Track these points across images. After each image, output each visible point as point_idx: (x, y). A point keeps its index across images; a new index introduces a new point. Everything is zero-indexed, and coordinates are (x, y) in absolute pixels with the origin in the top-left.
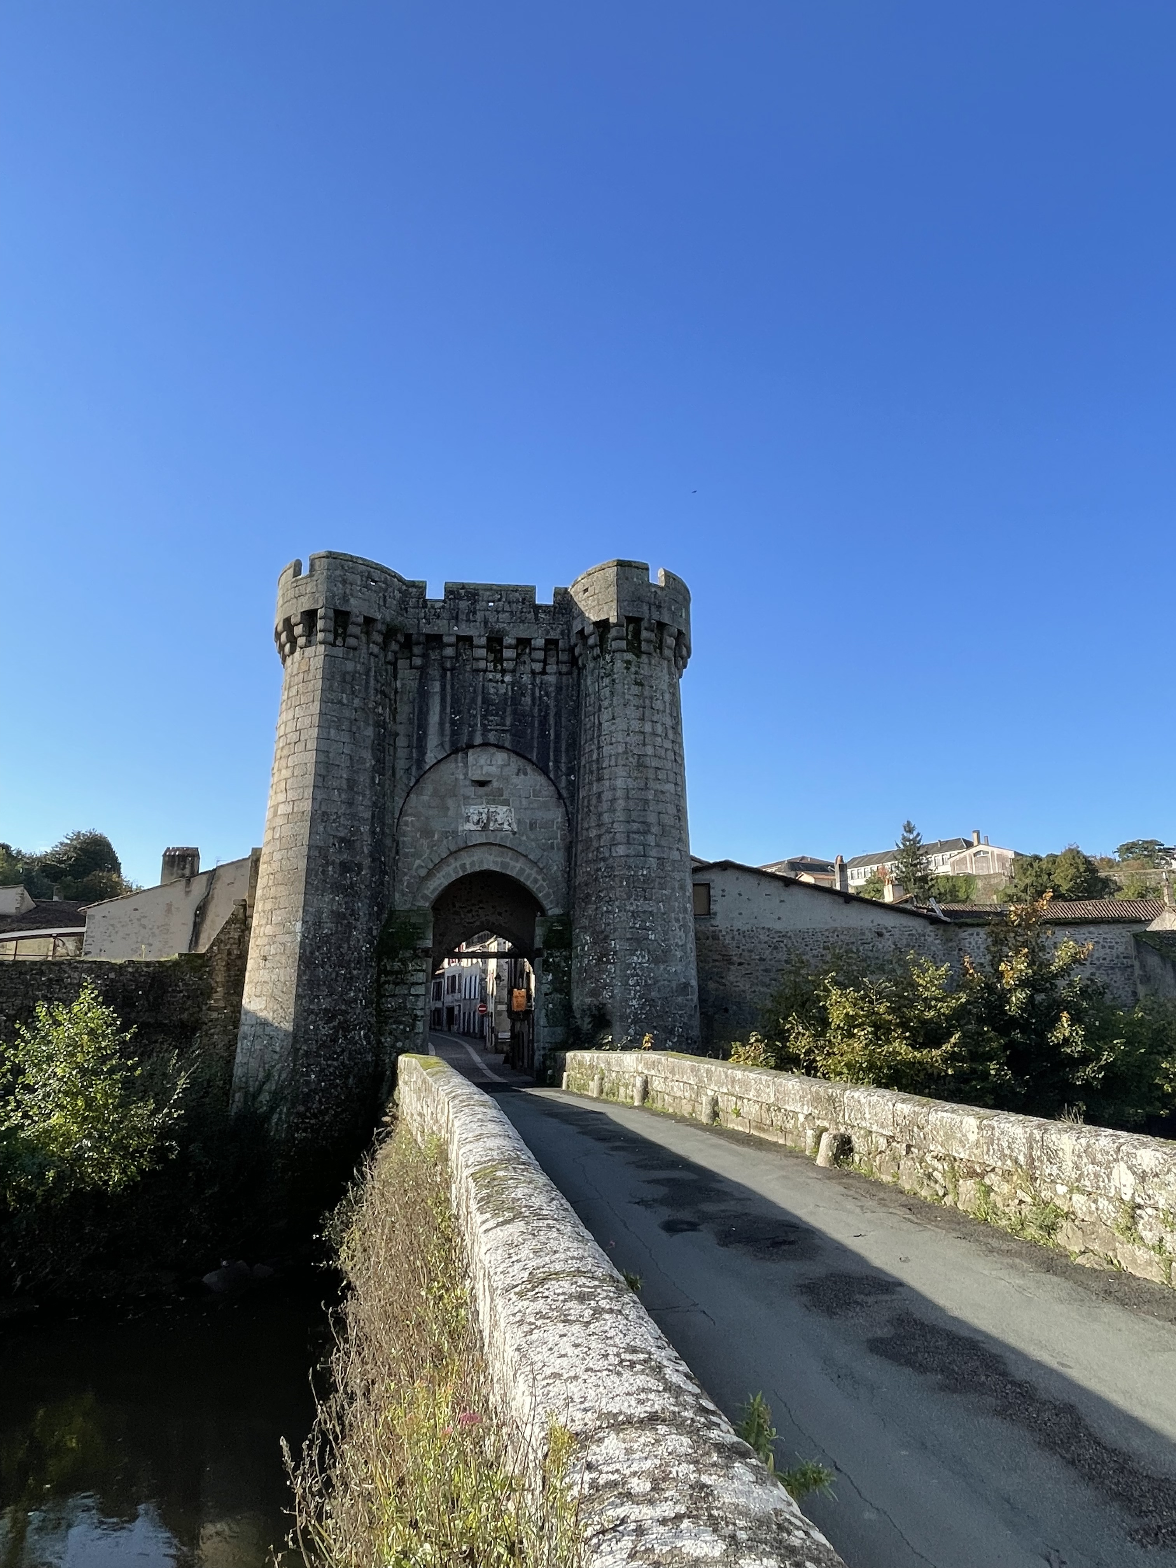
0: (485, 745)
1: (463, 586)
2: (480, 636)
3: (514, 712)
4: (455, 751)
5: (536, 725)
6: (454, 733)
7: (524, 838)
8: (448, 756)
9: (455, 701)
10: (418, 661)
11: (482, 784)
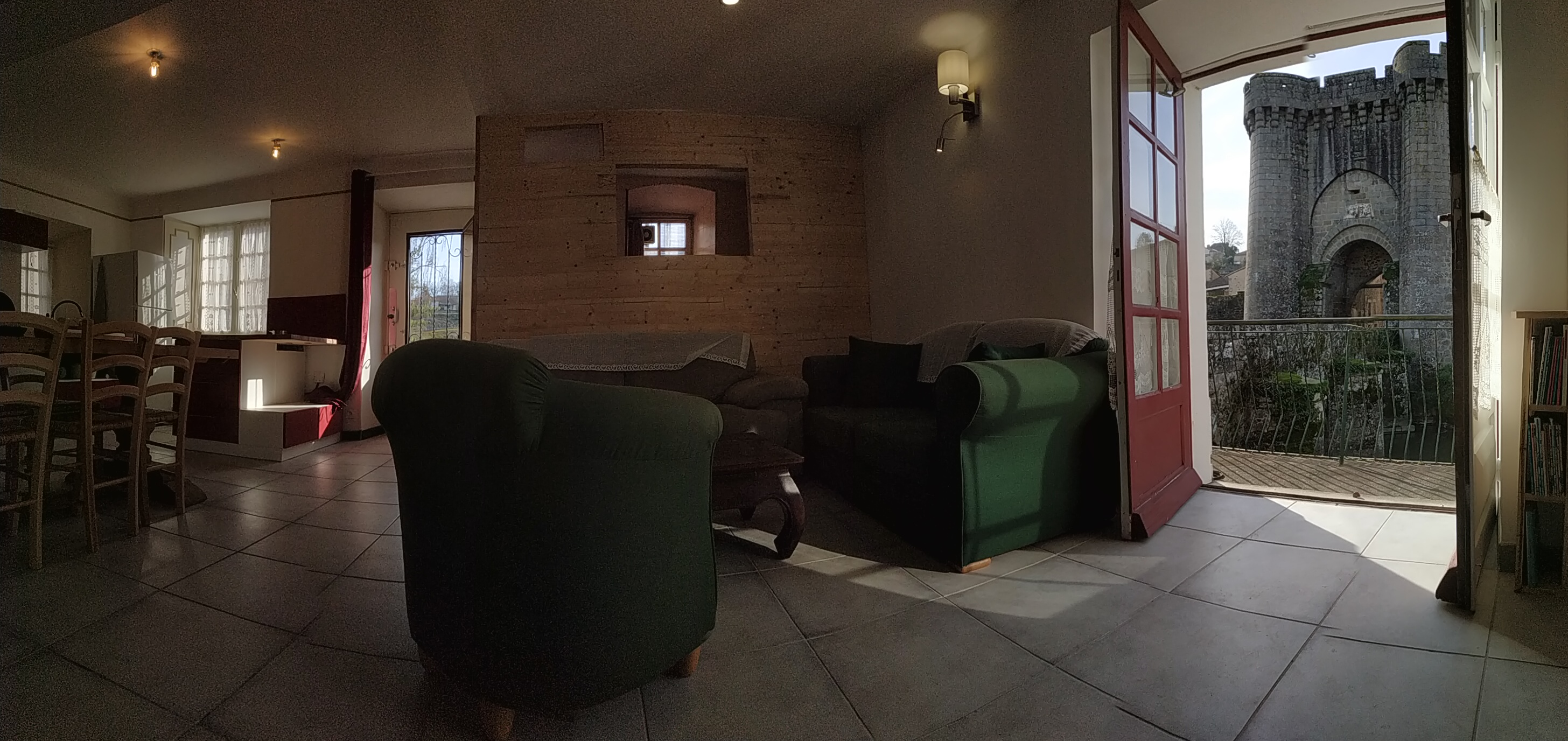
0: (1353, 169)
1: (1333, 76)
2: (1345, 105)
3: (1368, 148)
4: (1339, 175)
5: (1380, 154)
6: (1338, 165)
7: (1378, 220)
8: (1335, 179)
9: (1337, 148)
10: (1317, 126)
11: (1357, 192)
